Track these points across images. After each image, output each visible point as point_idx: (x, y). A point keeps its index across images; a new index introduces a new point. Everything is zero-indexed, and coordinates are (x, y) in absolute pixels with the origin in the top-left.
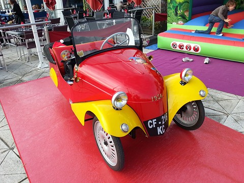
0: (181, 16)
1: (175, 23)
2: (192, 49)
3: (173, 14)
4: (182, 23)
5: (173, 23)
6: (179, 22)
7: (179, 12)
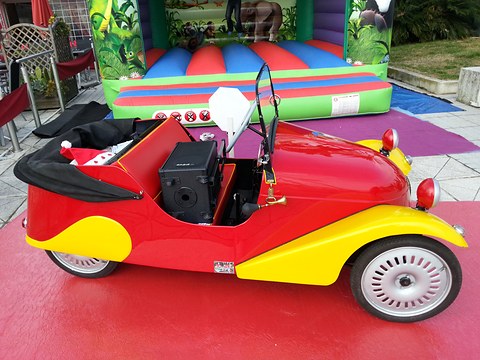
0: (133, 62)
1: (126, 78)
2: (198, 118)
3: (117, 61)
4: (138, 75)
5: (122, 78)
6: (133, 75)
7: (128, 56)
